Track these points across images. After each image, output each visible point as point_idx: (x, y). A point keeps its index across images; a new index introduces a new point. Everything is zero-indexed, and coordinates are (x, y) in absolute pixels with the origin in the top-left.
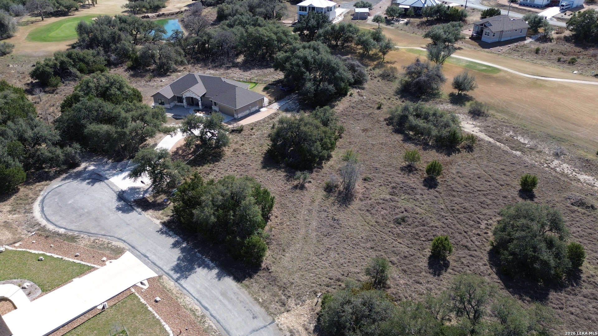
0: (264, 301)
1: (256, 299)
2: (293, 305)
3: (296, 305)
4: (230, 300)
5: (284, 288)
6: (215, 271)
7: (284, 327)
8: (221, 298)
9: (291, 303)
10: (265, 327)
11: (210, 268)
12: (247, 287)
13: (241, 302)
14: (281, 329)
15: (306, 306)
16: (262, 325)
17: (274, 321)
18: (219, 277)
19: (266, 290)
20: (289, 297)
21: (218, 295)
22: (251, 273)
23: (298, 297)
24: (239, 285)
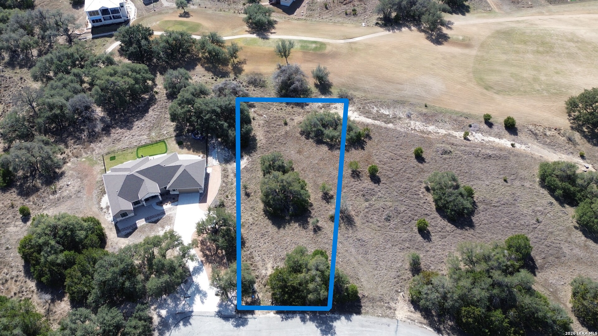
0: (382, 314)
1: (379, 316)
2: (394, 305)
3: (395, 304)
4: (369, 326)
5: (381, 300)
6: (343, 318)
7: (404, 319)
8: (364, 329)
9: (392, 304)
10: (397, 326)
11: (339, 319)
12: (367, 313)
13: (374, 323)
14: (404, 321)
15: (400, 301)
16: (395, 326)
17: (398, 321)
18: (348, 319)
19: (375, 308)
20: (389, 302)
21: (361, 329)
22: (358, 304)
23: (393, 299)
24: (363, 315)
